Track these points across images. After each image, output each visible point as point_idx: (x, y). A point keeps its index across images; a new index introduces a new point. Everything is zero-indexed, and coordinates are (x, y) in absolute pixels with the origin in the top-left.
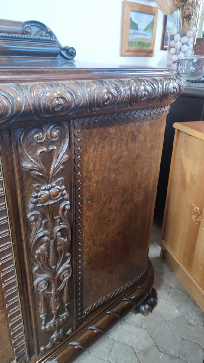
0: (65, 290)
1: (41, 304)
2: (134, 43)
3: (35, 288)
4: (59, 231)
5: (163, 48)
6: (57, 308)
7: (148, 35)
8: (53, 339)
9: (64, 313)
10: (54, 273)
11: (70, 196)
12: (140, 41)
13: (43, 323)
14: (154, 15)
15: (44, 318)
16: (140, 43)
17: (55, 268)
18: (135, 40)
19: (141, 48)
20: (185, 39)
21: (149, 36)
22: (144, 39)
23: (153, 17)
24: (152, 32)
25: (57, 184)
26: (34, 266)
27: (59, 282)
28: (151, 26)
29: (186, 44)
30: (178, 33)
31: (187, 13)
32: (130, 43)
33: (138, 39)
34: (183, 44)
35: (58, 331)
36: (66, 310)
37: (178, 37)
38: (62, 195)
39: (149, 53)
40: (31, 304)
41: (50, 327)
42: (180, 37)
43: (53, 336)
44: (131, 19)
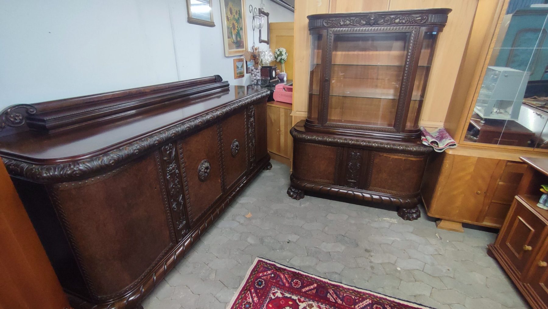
0: (254, 149)
1: (250, 152)
3: (250, 147)
4: (253, 131)
5: (247, 73)
6: (253, 154)
8: (252, 165)
9: (254, 157)
10: (253, 143)
13: (251, 159)
15: (251, 157)
16: (240, 73)
17: (253, 141)
18: (238, 72)
19: (240, 75)
20: (257, 71)
22: (241, 71)
23: (242, 62)
24: (243, 68)
26: (249, 140)
27: (253, 146)
28: (242, 66)
30: (254, 69)
31: (257, 62)
32: (237, 74)
34: (257, 73)
39: (243, 76)
41: (252, 161)
44: (236, 65)
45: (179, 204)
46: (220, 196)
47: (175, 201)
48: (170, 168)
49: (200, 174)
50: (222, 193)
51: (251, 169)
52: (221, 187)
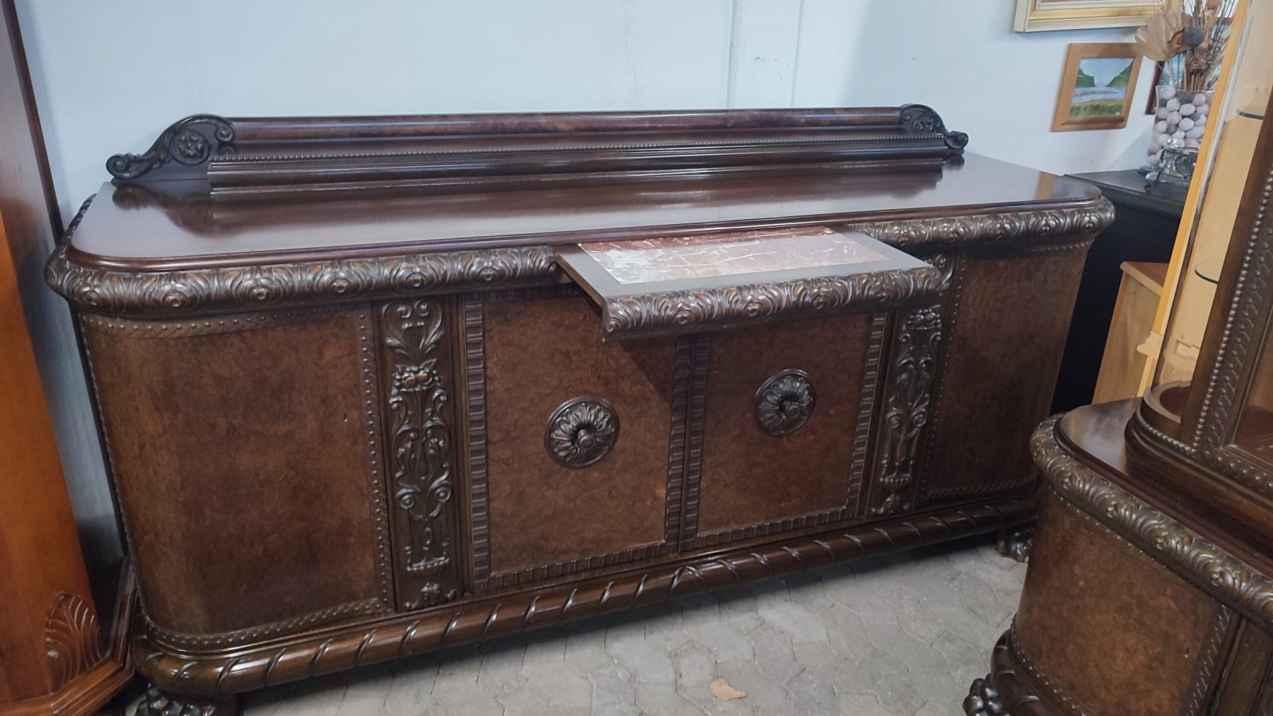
0: (915, 441)
1: (887, 446)
2: (1082, 110)
3: (887, 421)
4: (924, 363)
5: (1148, 112)
6: (902, 459)
7: (1115, 93)
8: (889, 502)
9: (907, 473)
10: (909, 411)
11: (943, 327)
12: (1096, 104)
13: (883, 473)
14: (1134, 58)
15: (886, 466)
16: (1096, 108)
17: (911, 406)
18: (1085, 104)
19: (1098, 116)
20: (1189, 109)
21: (1118, 94)
22: (1105, 100)
23: (1130, 61)
24: (1127, 86)
25: (934, 311)
26: (891, 397)
27: (911, 427)
28: (1127, 78)
29: (1189, 117)
30: (1175, 97)
31: (1196, 66)
32: (1074, 110)
33: (1091, 101)
34: (1184, 117)
35: (895, 496)
36: (910, 470)
37: (1173, 103)
38: (936, 324)
39: (1117, 122)
40: (877, 441)
41: (889, 482)
42: (1179, 104)
43: (888, 499)
44: (1080, 72)
45: (425, 497)
46: (649, 549)
47: (410, 478)
48: (403, 377)
49: (553, 435)
50: (663, 541)
51: (876, 515)
52: (666, 519)
